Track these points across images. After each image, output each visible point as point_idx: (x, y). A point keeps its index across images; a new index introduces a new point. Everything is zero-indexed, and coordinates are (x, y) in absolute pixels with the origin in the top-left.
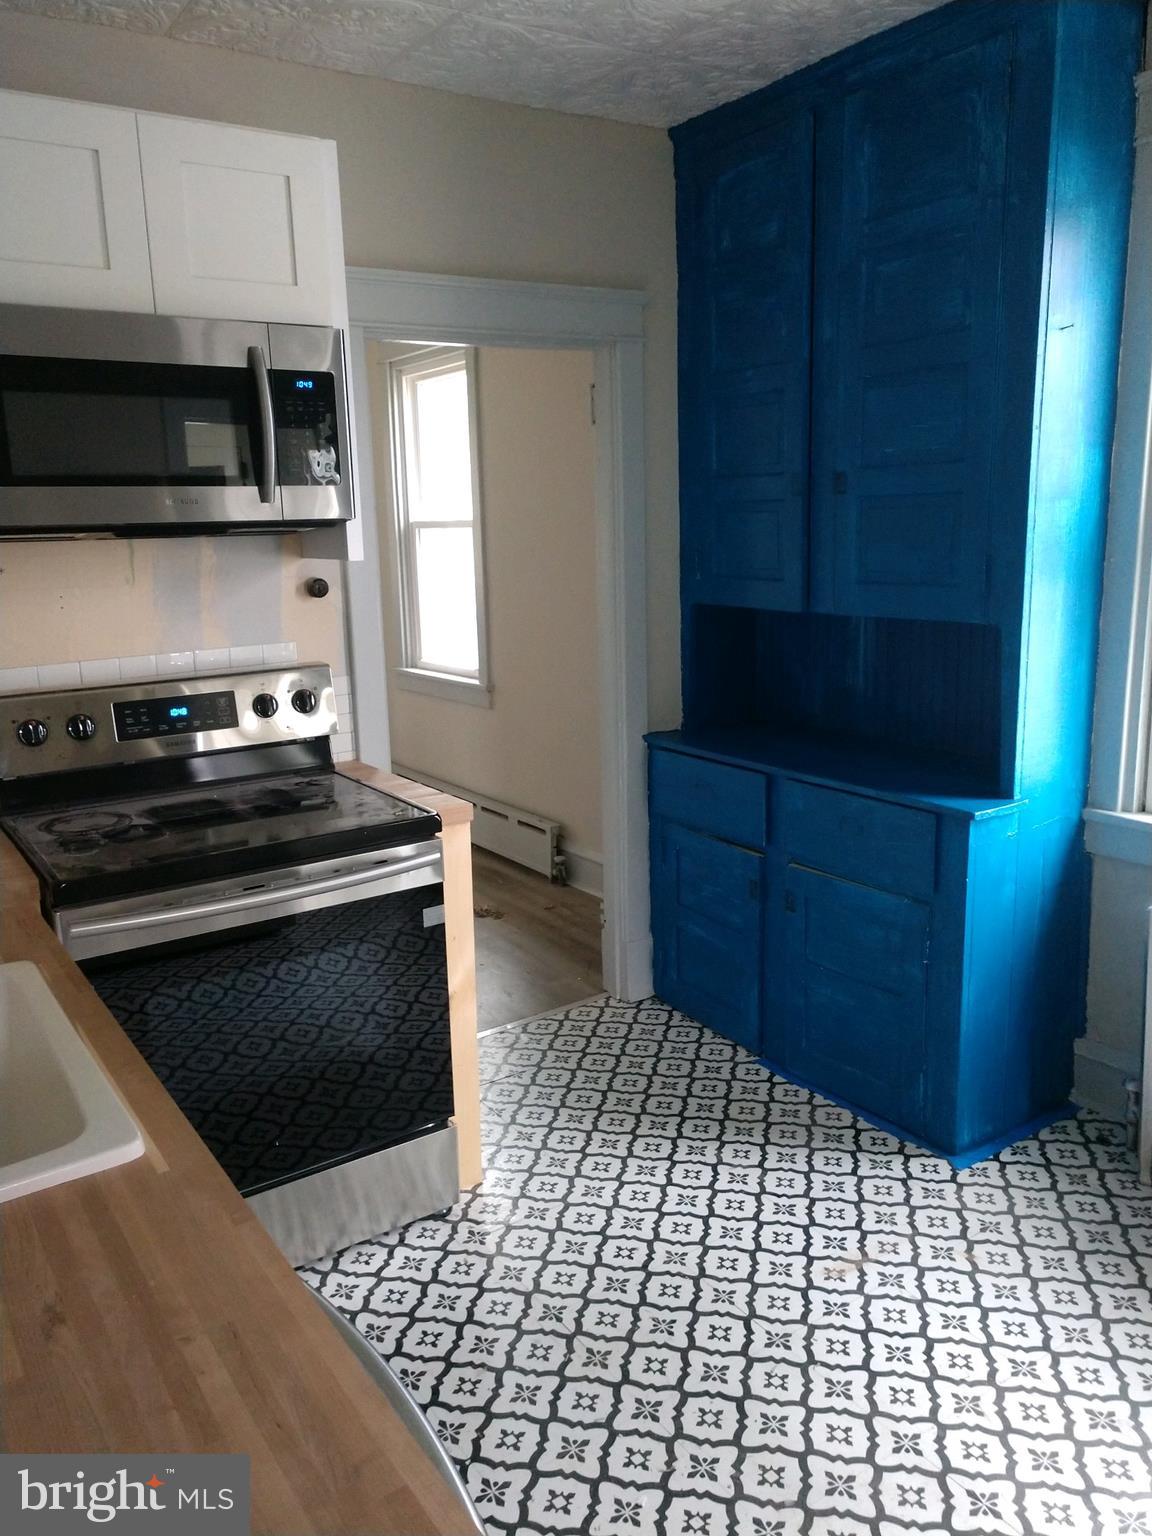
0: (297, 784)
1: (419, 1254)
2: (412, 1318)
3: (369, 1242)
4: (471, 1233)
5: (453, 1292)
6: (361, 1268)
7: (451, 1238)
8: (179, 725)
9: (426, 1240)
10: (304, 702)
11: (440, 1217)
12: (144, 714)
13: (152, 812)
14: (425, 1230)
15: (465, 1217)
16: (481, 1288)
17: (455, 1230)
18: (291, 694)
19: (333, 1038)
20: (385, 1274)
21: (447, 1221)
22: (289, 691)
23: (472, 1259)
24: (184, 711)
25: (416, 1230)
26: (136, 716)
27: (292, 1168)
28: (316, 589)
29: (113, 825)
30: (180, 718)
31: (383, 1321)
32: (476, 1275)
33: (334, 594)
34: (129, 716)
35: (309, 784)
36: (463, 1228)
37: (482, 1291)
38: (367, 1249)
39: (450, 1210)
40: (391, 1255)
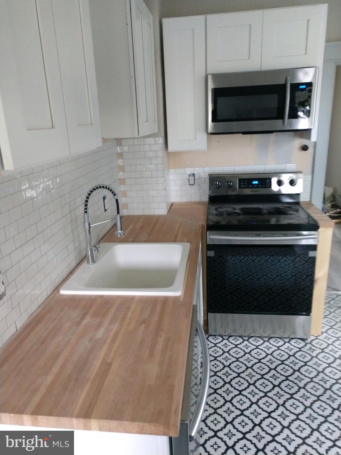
0: (285, 207)
1: (292, 347)
2: (283, 362)
3: (280, 338)
4: (310, 348)
5: (297, 361)
6: (275, 344)
7: (303, 347)
8: (255, 186)
9: (296, 344)
10: (292, 183)
11: (303, 340)
12: (246, 182)
13: (242, 209)
14: (297, 341)
15: (310, 343)
16: (306, 364)
17: (306, 345)
18: (289, 180)
19: (280, 279)
20: (281, 348)
21: (305, 342)
22: (288, 179)
23: (307, 355)
24: (257, 182)
25: (294, 340)
26: (244, 183)
27: (268, 311)
28: (305, 148)
29: (231, 211)
30: (255, 184)
31: (274, 360)
32: (306, 360)
33: (310, 150)
34: (242, 182)
35: (289, 207)
36: (309, 346)
37: (306, 365)
38: (279, 340)
39: (307, 339)
40: (284, 344)
